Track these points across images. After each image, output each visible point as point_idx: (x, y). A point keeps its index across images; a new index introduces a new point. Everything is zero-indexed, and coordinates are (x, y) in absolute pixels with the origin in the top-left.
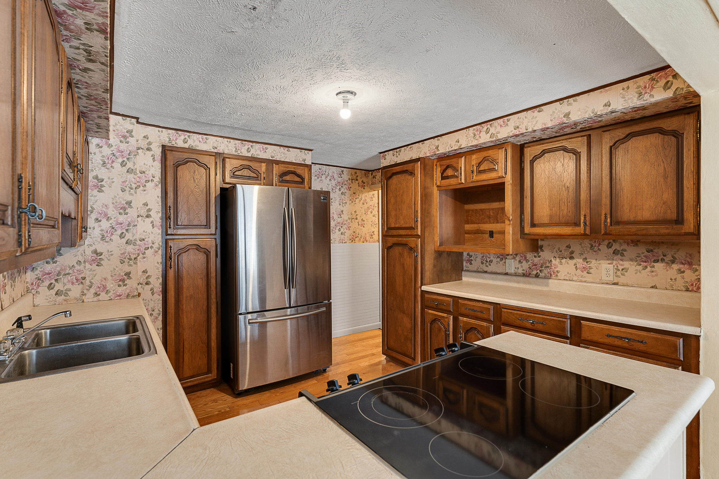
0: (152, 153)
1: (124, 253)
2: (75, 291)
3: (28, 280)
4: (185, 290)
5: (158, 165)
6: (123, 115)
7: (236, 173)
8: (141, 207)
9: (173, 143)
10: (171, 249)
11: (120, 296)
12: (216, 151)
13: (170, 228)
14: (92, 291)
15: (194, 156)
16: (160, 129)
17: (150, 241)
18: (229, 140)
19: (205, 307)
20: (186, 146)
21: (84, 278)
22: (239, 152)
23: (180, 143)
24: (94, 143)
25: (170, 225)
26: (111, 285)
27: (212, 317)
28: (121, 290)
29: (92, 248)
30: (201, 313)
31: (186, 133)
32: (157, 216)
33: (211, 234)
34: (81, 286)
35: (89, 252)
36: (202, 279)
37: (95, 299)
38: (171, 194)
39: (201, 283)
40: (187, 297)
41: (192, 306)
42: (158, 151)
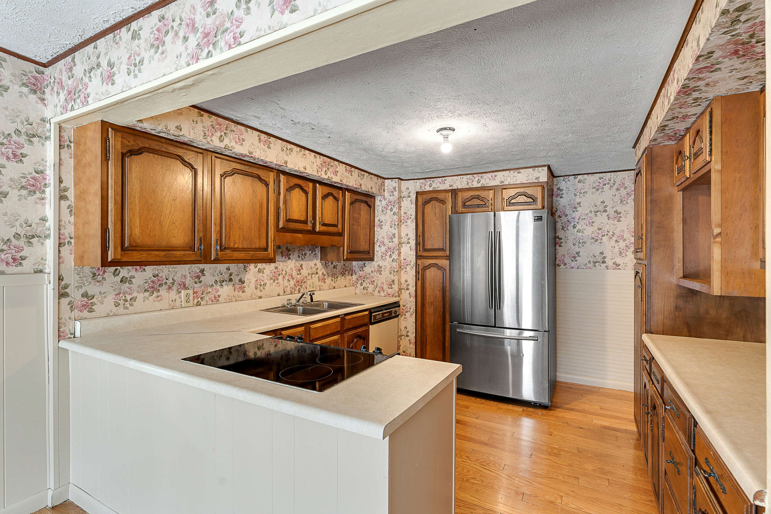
0: (411, 198)
1: (391, 267)
2: (371, 288)
3: (354, 279)
4: (427, 297)
5: (414, 206)
6: (391, 179)
7: (466, 204)
8: (405, 237)
9: (423, 189)
10: (419, 266)
11: (389, 295)
12: (451, 188)
13: (420, 251)
14: (377, 289)
15: (435, 195)
16: (415, 181)
17: (409, 261)
18: (462, 177)
19: (441, 313)
20: (431, 189)
21: (374, 281)
22: (470, 185)
23: (428, 188)
24: (379, 200)
25: (420, 249)
26: (385, 287)
27: (447, 322)
28: (390, 291)
29: (377, 264)
30: (438, 317)
31: (431, 179)
32: (413, 243)
33: (446, 256)
34: (373, 285)
35: (376, 266)
36: (439, 290)
37: (378, 295)
38: (420, 227)
39: (438, 293)
40: (429, 303)
41: (432, 310)
42: (414, 197)
